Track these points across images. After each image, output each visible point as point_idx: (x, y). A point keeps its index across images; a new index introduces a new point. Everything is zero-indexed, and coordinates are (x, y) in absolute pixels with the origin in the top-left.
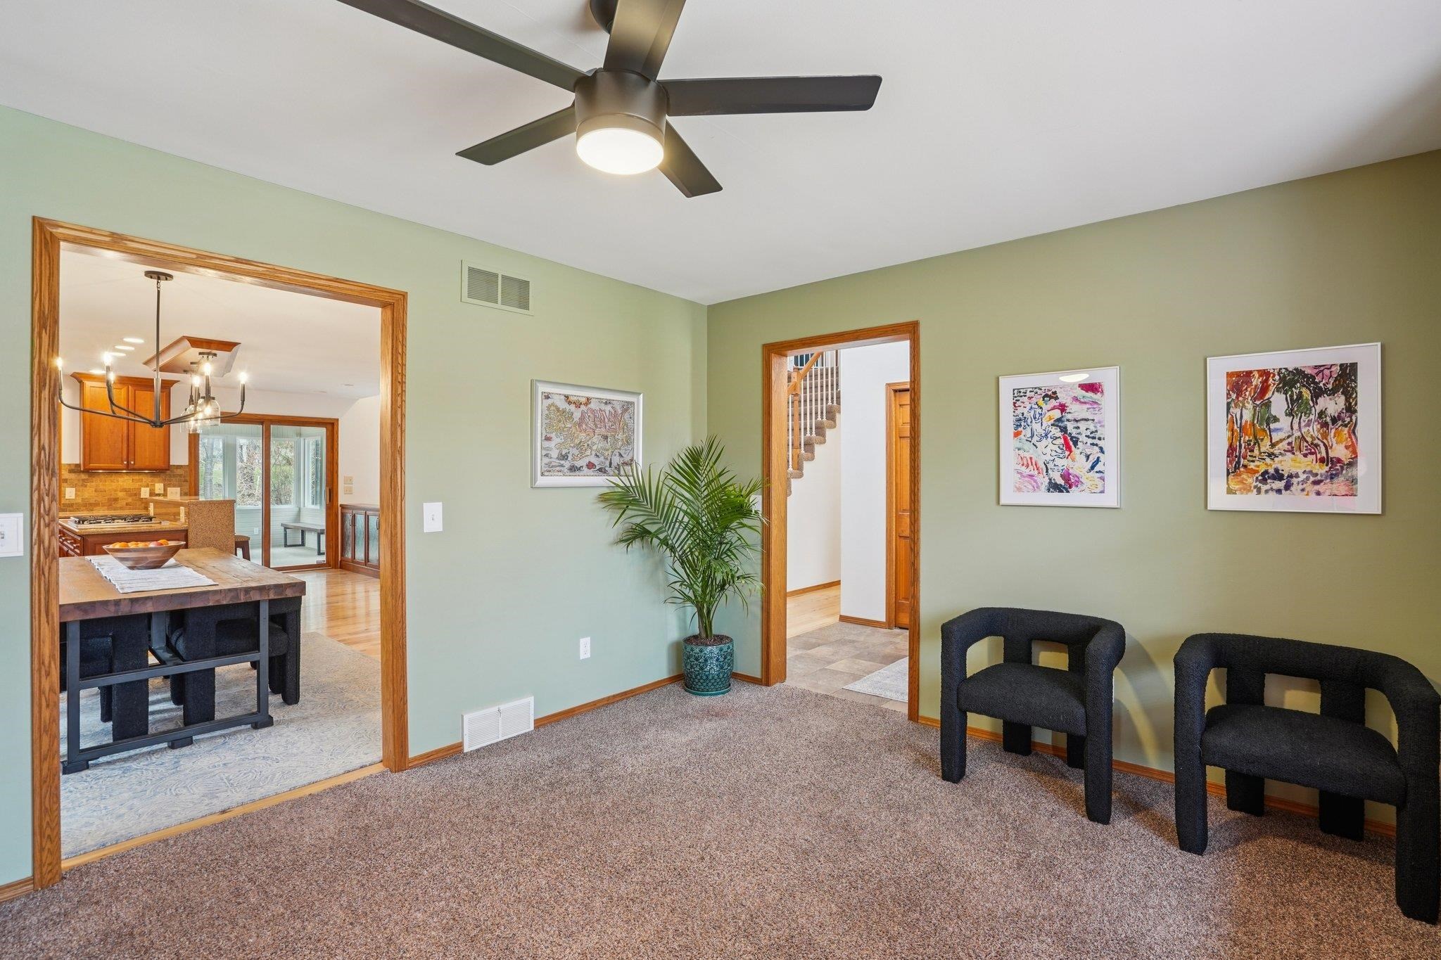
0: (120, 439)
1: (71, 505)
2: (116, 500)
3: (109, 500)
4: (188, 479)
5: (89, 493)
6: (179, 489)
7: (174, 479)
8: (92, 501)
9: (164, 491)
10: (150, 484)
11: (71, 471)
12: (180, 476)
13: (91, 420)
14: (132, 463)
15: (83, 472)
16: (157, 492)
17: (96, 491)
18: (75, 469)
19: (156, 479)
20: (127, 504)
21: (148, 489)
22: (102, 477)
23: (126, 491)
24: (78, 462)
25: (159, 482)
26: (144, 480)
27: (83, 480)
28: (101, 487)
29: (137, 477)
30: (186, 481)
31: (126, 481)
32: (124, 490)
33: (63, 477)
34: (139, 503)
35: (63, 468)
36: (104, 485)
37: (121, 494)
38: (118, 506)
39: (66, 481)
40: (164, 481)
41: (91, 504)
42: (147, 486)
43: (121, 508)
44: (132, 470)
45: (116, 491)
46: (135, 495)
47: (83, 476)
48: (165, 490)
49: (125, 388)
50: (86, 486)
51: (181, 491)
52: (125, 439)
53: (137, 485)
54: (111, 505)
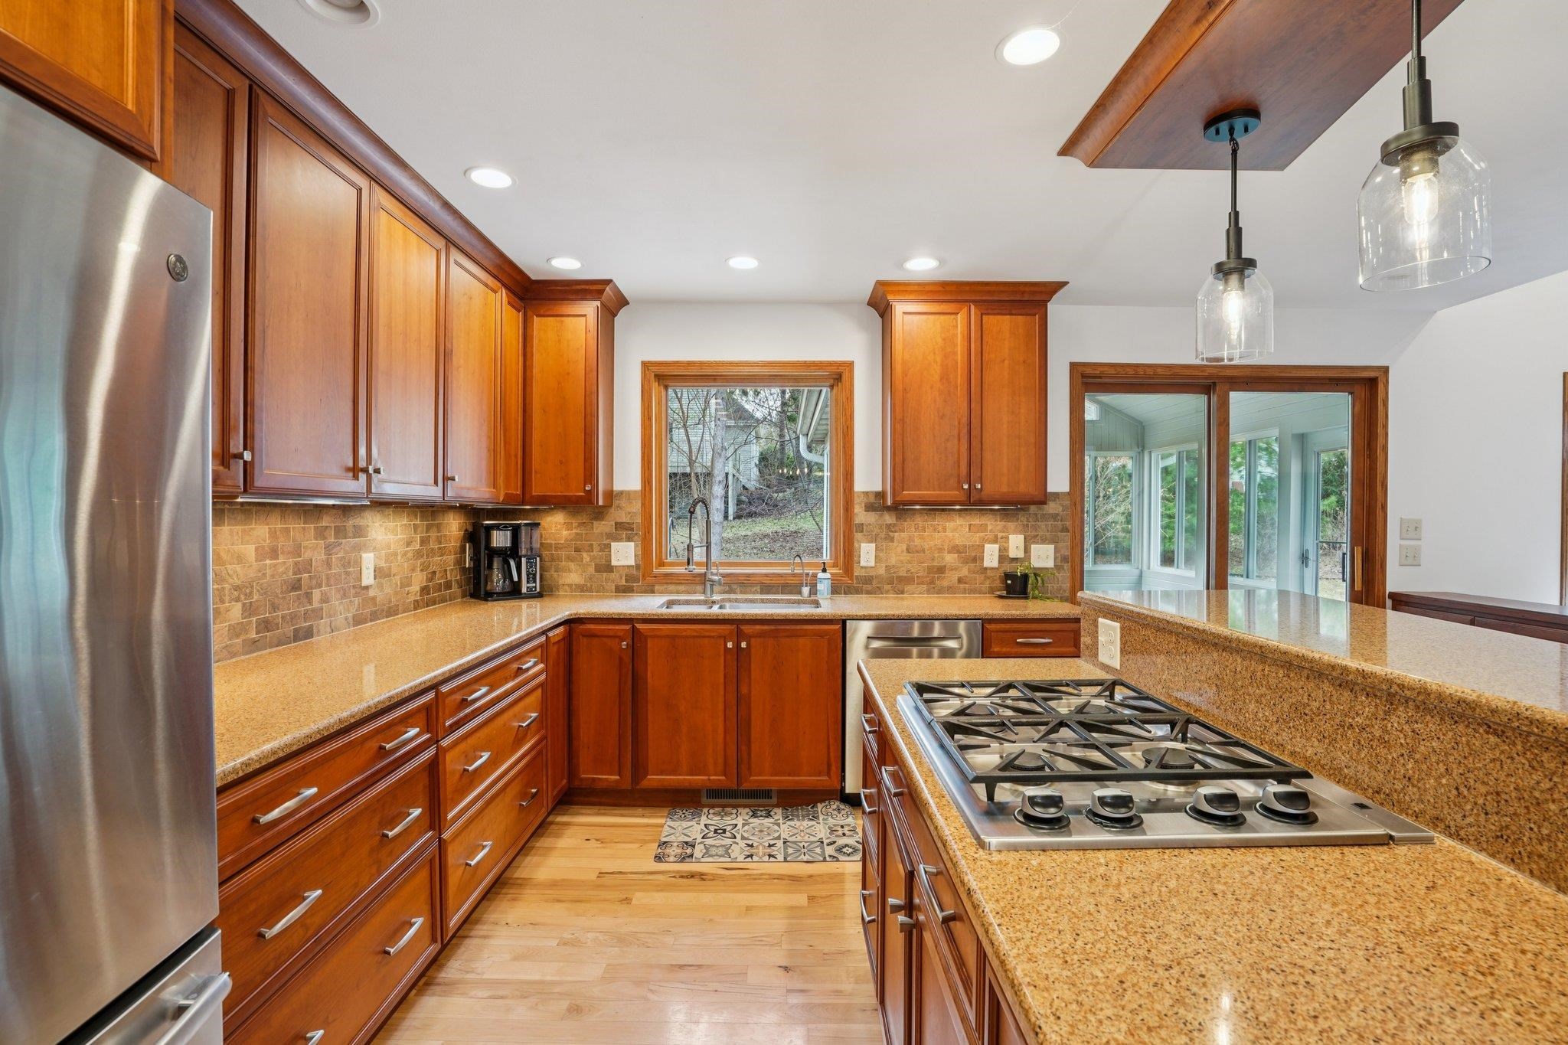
0: (956, 432)
1: (868, 580)
2: (941, 570)
3: (930, 570)
4: (1068, 524)
5: (897, 554)
6: (1052, 547)
7: (1042, 525)
8: (903, 573)
9: (1025, 552)
10: (1000, 535)
11: (869, 508)
12: (1055, 517)
13: (905, 390)
14: (979, 486)
15: (888, 509)
16: (1012, 555)
17: (908, 551)
18: (877, 503)
19: (1011, 525)
20: (960, 580)
21: (996, 547)
22: (919, 520)
23: (959, 552)
24: (879, 488)
25: (1015, 532)
26: (989, 528)
27: (889, 526)
28: (917, 542)
29: (977, 521)
30: (1065, 529)
31: (956, 529)
32: (955, 549)
33: (857, 520)
34: (979, 578)
35: (857, 500)
36: (921, 537)
37: (950, 559)
38: (945, 583)
39: (861, 527)
40: (1024, 529)
41: (901, 579)
42: (995, 541)
43: (951, 589)
44: (974, 502)
45: (941, 550)
46: (974, 560)
47: (889, 518)
48: (1027, 550)
49: (965, 310)
50: (892, 540)
51: (1056, 551)
52: (965, 431)
53: (976, 538)
54: (932, 582)
